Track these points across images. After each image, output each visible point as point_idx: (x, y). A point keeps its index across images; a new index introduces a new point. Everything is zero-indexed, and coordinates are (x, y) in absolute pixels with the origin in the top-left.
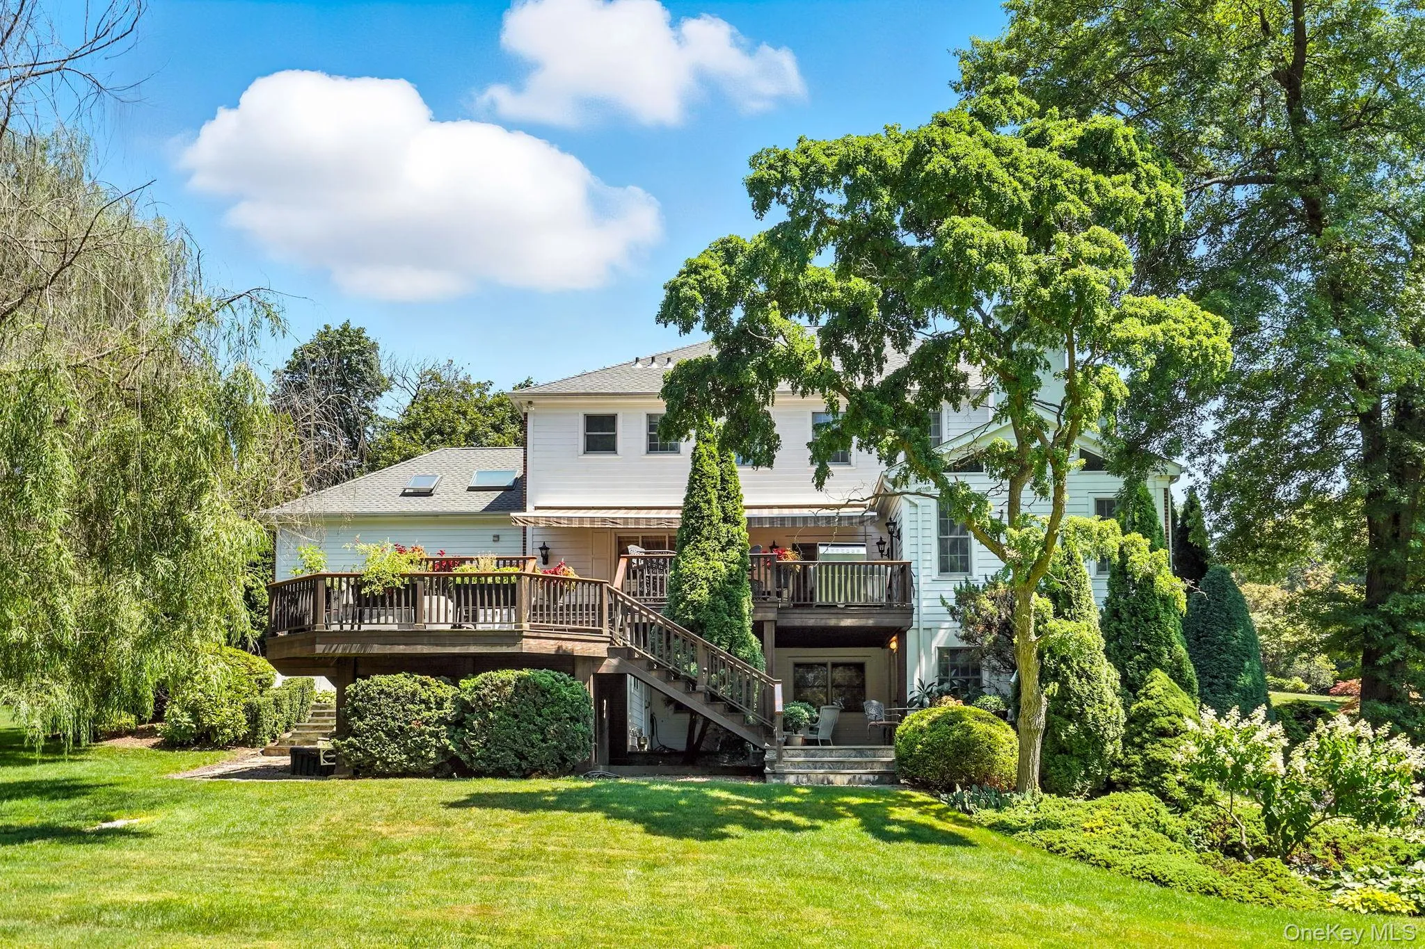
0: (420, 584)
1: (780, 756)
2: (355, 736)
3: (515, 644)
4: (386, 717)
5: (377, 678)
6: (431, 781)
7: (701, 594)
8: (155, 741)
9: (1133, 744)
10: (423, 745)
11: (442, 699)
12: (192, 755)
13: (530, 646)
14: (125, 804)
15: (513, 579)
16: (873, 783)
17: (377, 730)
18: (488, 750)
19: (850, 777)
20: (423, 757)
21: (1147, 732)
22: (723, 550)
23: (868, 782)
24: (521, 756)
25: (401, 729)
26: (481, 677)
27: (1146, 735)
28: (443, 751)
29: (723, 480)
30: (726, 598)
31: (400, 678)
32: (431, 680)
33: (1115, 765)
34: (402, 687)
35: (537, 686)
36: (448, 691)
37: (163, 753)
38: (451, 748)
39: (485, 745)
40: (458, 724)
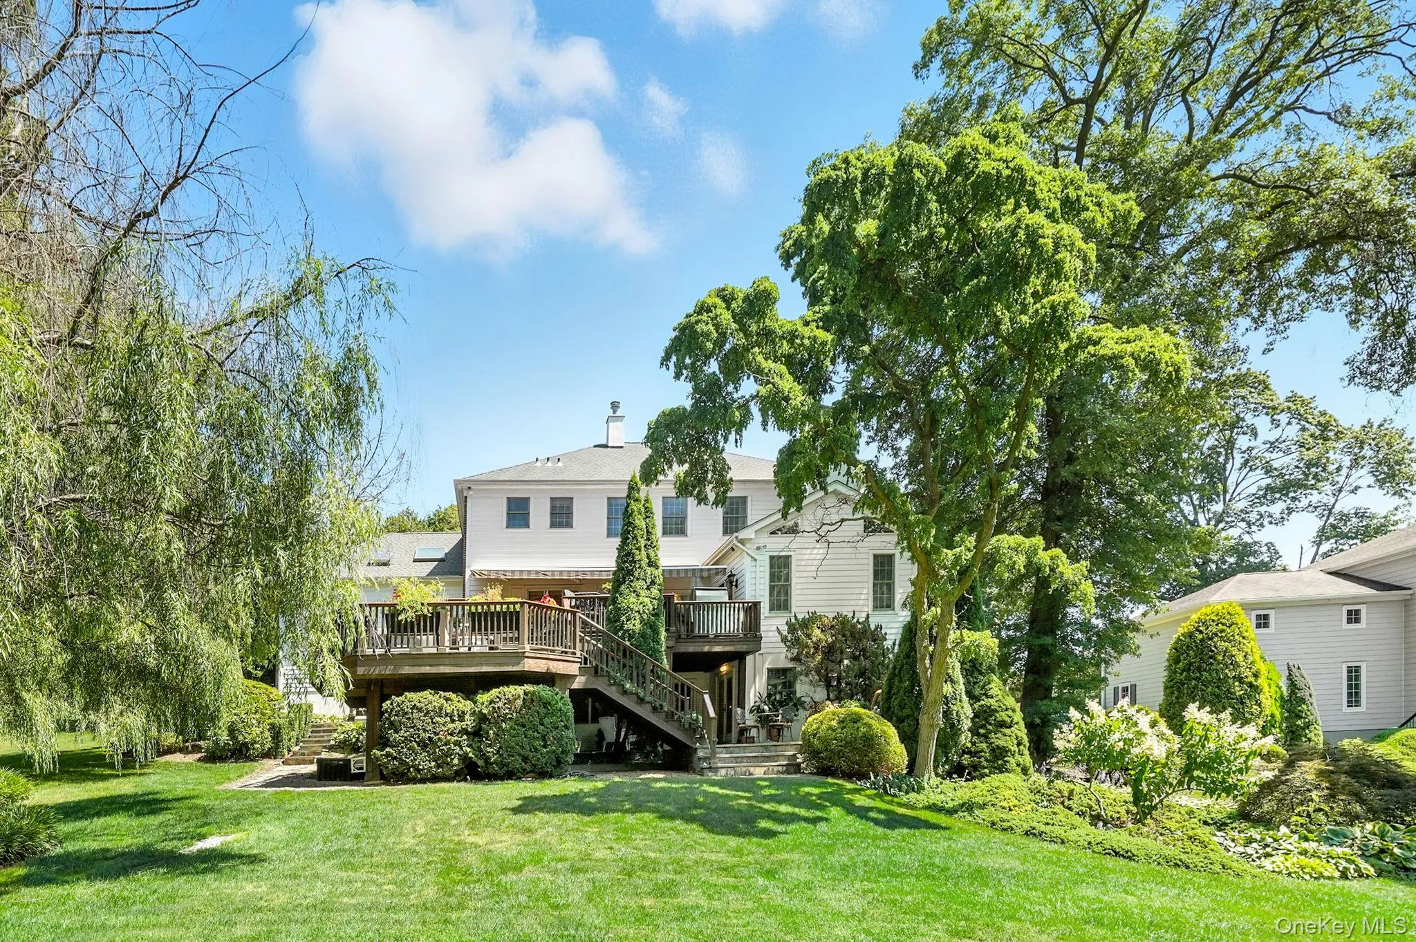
0: (442, 612)
1: (714, 753)
2: (392, 747)
3: (519, 664)
4: (418, 729)
5: (409, 695)
6: (455, 784)
7: (635, 625)
8: (199, 755)
9: (978, 734)
10: (448, 754)
11: (463, 712)
12: (231, 767)
13: (530, 665)
14: (210, 819)
15: (518, 607)
16: (782, 773)
17: (411, 741)
18: (501, 756)
19: (766, 769)
20: (448, 764)
21: (990, 724)
22: (648, 588)
23: (779, 772)
24: (525, 759)
25: (430, 739)
26: (494, 692)
27: (990, 727)
28: (464, 758)
29: (648, 532)
30: (651, 627)
31: (427, 694)
32: (453, 696)
33: (964, 752)
34: (431, 703)
35: (540, 698)
36: (467, 705)
37: (208, 765)
38: (471, 755)
39: (498, 752)
40: (476, 734)
